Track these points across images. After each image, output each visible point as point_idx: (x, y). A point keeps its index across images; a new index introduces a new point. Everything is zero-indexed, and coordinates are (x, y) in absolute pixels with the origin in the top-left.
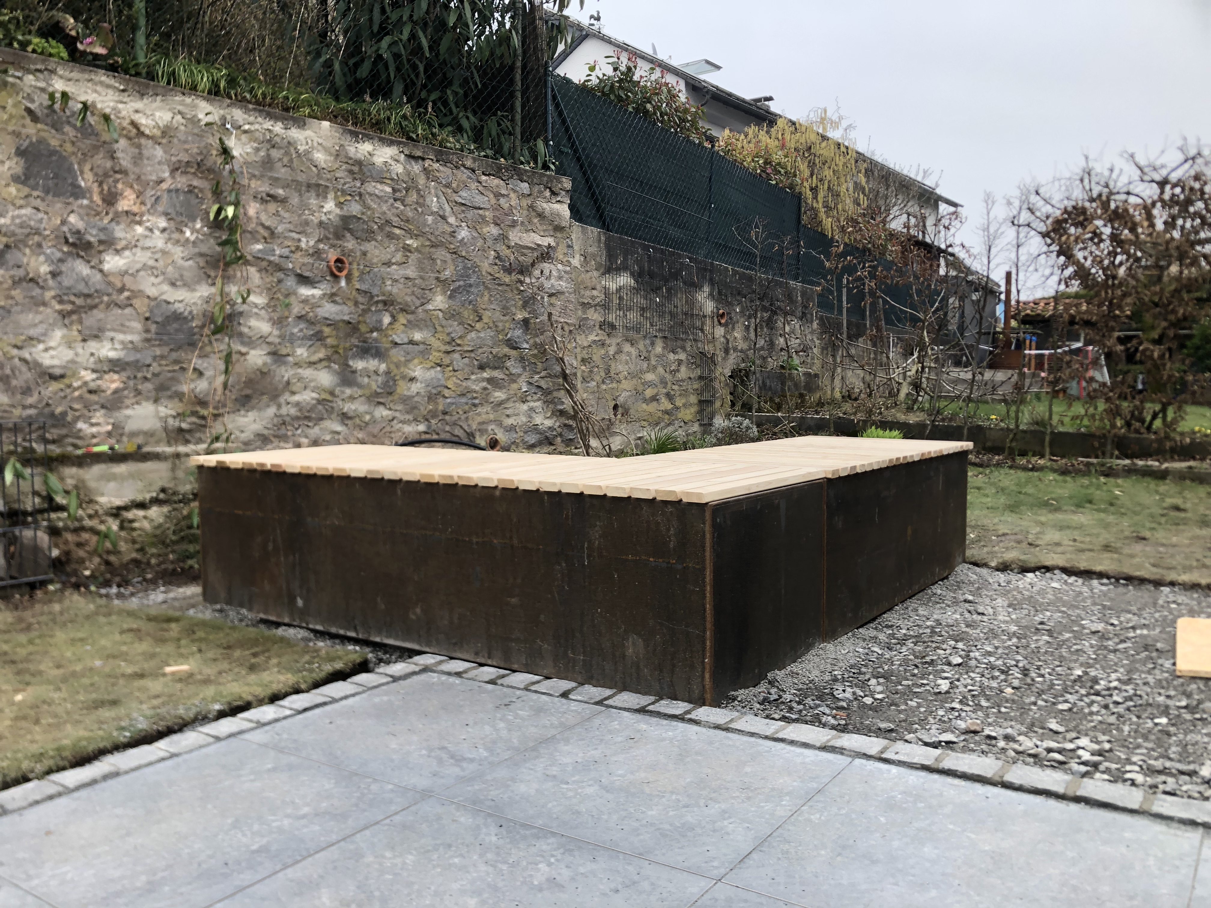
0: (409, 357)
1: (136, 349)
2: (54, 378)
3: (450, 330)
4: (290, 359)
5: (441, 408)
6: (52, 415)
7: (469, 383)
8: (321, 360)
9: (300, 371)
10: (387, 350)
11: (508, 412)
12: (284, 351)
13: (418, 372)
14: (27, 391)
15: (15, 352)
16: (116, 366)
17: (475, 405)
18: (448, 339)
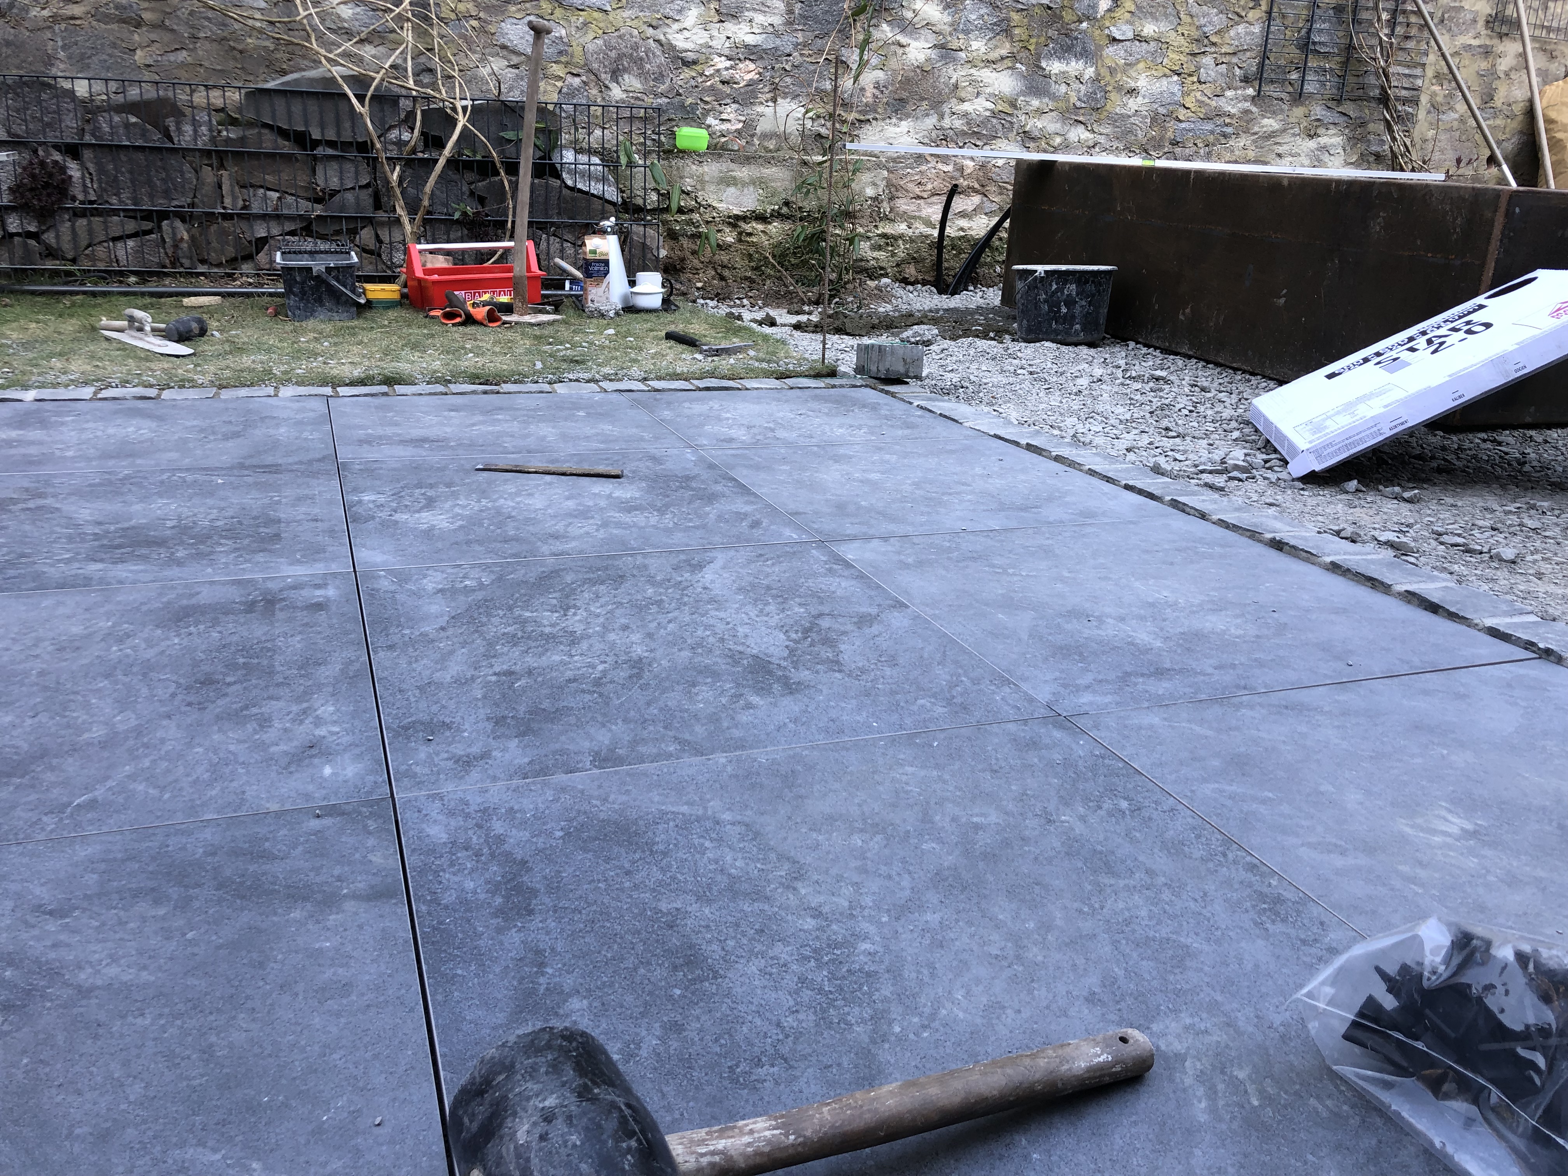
0: (1131, 59)
2: (687, 64)
3: (1203, 21)
4: (962, 55)
5: (1170, 134)
6: (683, 106)
7: (1222, 102)
8: (1002, 58)
9: (973, 71)
10: (1100, 48)
11: (1280, 149)
12: (955, 45)
13: (1142, 82)
14: (660, 77)
16: (752, 53)
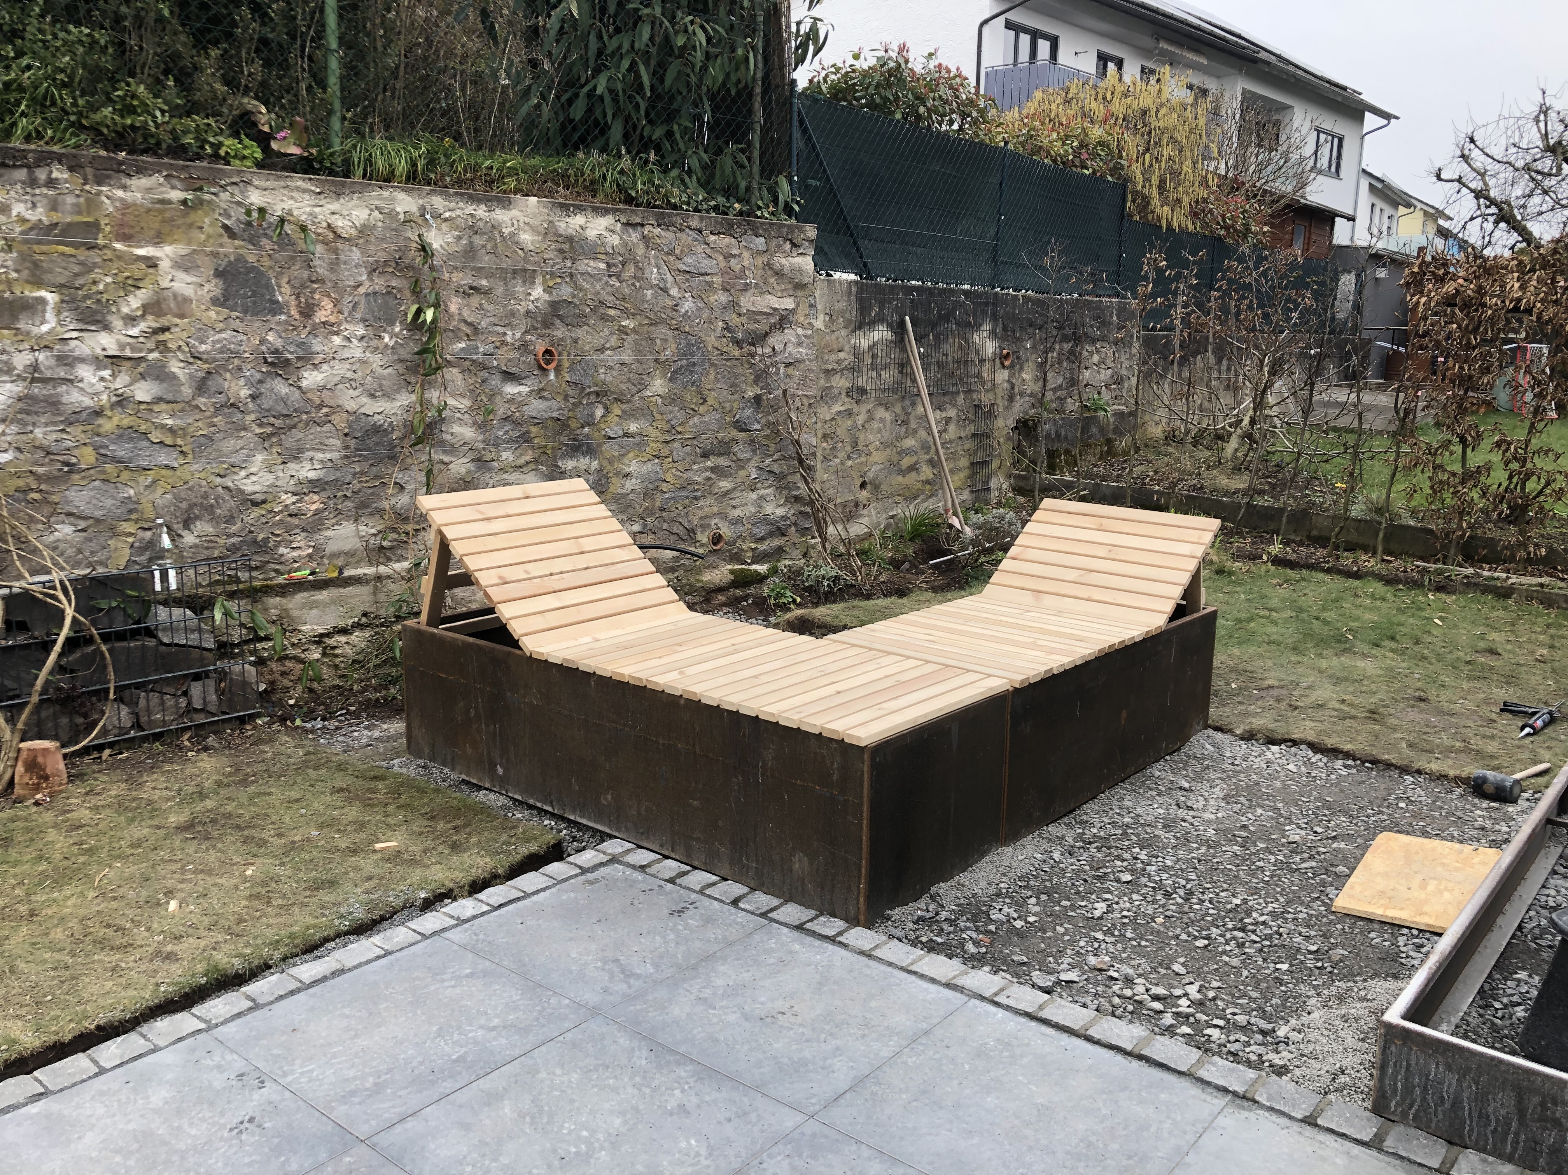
0: (623, 451)
1: (336, 468)
2: (256, 504)
3: (670, 416)
4: (495, 464)
5: (658, 504)
6: (255, 542)
7: (691, 474)
8: (527, 463)
9: (505, 476)
10: (600, 445)
11: (734, 503)
12: (488, 457)
13: (633, 467)
14: (230, 519)
15: (219, 480)
16: (316, 486)
17: (696, 498)
18: (667, 427)
